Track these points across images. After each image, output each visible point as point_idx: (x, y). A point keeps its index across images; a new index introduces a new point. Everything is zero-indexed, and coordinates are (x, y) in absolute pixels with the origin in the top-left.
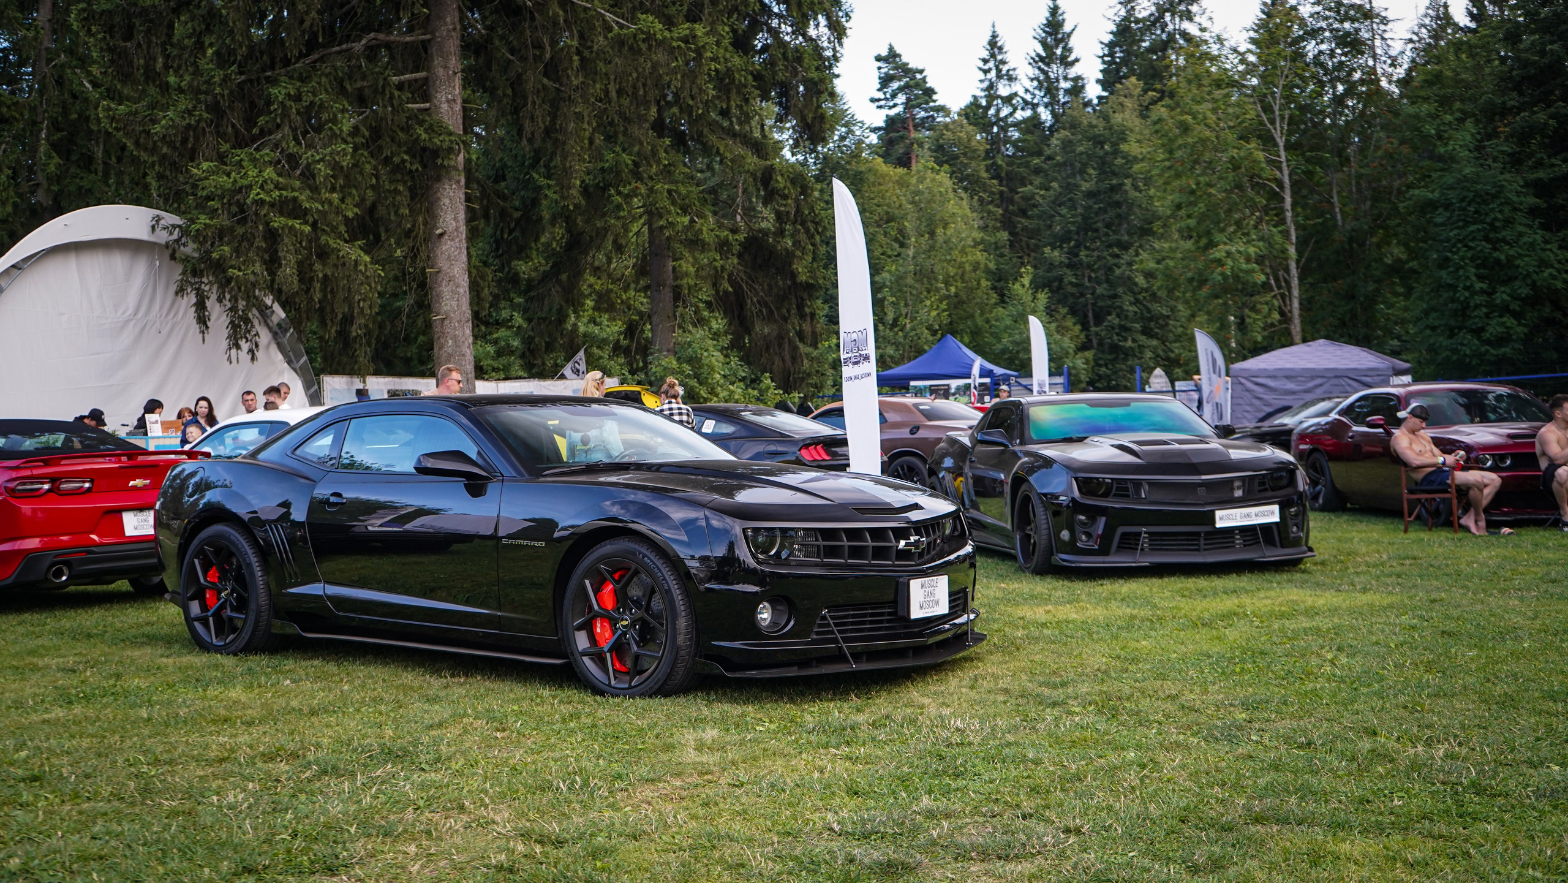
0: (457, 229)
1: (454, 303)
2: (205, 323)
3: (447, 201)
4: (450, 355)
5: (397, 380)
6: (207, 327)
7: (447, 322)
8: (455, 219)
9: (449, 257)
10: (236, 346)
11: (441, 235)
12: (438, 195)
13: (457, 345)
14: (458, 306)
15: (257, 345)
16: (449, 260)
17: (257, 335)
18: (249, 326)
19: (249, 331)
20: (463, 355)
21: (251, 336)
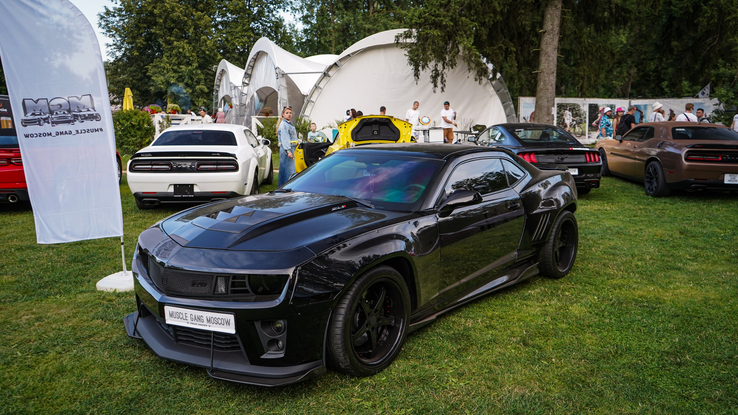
0: (552, 29)
1: (546, 65)
2: (418, 76)
3: (549, 16)
4: (541, 89)
5: (563, 99)
6: (419, 78)
7: (542, 74)
8: (552, 25)
9: (547, 42)
10: (436, 86)
11: (544, 32)
12: (546, 13)
13: (545, 85)
14: (548, 66)
15: (445, 86)
16: (546, 44)
17: (445, 81)
18: (442, 77)
19: (442, 79)
20: (547, 89)
21: (443, 82)
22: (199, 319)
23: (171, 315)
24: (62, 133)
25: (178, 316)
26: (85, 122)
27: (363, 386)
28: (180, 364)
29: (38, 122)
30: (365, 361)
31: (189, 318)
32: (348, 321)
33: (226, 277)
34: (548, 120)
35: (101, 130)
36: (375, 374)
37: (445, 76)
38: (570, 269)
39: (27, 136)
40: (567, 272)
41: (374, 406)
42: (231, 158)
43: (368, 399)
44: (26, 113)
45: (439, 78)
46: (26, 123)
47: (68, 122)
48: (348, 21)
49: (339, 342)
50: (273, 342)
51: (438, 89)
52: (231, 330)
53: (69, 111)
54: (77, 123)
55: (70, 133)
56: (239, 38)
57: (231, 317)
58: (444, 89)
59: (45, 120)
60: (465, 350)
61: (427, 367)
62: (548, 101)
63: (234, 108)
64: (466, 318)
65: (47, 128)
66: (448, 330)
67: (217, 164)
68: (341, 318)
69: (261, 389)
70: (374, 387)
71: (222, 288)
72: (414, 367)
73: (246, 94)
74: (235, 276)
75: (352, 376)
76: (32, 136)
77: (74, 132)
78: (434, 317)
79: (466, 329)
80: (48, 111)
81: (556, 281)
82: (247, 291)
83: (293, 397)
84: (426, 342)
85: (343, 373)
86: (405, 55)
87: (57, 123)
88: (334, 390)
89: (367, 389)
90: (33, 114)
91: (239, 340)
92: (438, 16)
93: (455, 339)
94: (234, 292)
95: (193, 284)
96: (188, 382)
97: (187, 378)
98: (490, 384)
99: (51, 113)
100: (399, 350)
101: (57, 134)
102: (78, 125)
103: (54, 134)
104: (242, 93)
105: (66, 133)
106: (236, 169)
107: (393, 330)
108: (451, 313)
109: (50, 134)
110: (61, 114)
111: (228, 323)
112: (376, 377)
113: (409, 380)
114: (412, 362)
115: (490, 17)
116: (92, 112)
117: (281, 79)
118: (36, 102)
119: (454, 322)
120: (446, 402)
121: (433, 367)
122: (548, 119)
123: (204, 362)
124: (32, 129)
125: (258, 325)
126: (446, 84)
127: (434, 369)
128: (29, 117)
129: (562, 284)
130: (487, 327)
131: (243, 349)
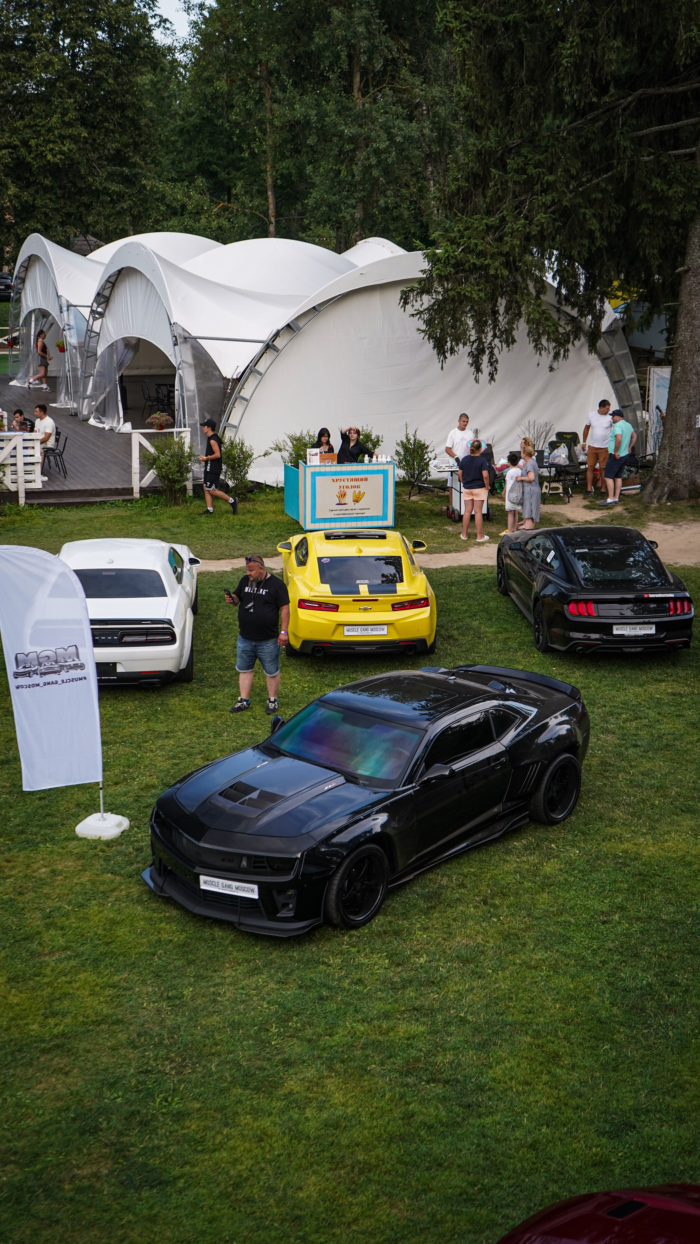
1: (688, 334)
3: (696, 240)
4: (678, 380)
10: (478, 370)
11: (686, 272)
12: (690, 234)
13: (684, 371)
14: (691, 337)
15: (496, 370)
16: (690, 293)
17: (497, 361)
18: (492, 354)
19: (490, 359)
20: (689, 381)
21: (493, 362)
22: (229, 887)
23: (205, 882)
24: (49, 683)
25: (212, 884)
26: (71, 671)
27: (351, 936)
28: (206, 918)
29: (28, 674)
30: (351, 917)
31: (220, 885)
32: (340, 889)
33: (249, 857)
34: (688, 440)
35: (85, 678)
36: (360, 927)
37: (496, 351)
38: (570, 814)
39: (18, 687)
40: (564, 819)
41: (358, 952)
42: (165, 626)
43: (354, 947)
44: (17, 666)
45: (485, 358)
46: (17, 675)
47: (55, 672)
48: (305, 117)
49: (333, 904)
50: (285, 905)
51: (484, 376)
52: (256, 896)
53: (56, 662)
54: (63, 673)
55: (57, 683)
56: (54, 142)
57: (255, 887)
58: (495, 377)
59: (34, 671)
60: (434, 908)
61: (400, 922)
62: (689, 403)
63: (67, 354)
64: (443, 876)
65: (36, 679)
66: (423, 888)
67: (147, 635)
68: (335, 887)
69: (274, 938)
70: (359, 938)
71: (244, 863)
72: (390, 922)
73: (98, 334)
74: (256, 856)
75: (342, 929)
76: (22, 687)
77: (60, 682)
78: (411, 877)
79: (441, 887)
80: (37, 663)
81: (550, 829)
82: (265, 867)
83: (299, 944)
84: (403, 900)
85: (335, 927)
86: (419, 330)
87: (45, 674)
88: (328, 940)
89: (354, 939)
90: (24, 667)
91: (261, 905)
92: (481, 254)
93: (428, 897)
94: (254, 867)
95: (223, 860)
96: (218, 933)
97: (216, 929)
98: (445, 936)
99: (40, 664)
100: (380, 907)
101: (45, 684)
102: (64, 675)
103: (41, 685)
104: (92, 331)
105: (53, 683)
106: (173, 641)
107: (375, 892)
108: (430, 870)
109: (38, 685)
110: (48, 665)
111: (253, 891)
112: (361, 930)
113: (385, 932)
114: (389, 918)
115: (583, 245)
116: (77, 662)
117: (183, 346)
118: (27, 655)
119: (430, 880)
120: (411, 949)
121: (405, 922)
122: (688, 437)
123: (233, 918)
124: (22, 681)
125: (275, 893)
126: (499, 366)
127: (406, 923)
128: (21, 670)
129: (553, 833)
130: (459, 886)
131: (262, 909)
